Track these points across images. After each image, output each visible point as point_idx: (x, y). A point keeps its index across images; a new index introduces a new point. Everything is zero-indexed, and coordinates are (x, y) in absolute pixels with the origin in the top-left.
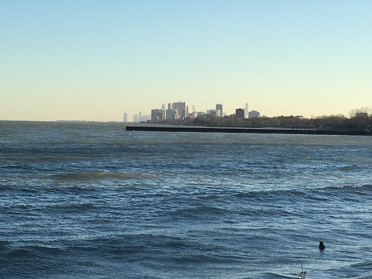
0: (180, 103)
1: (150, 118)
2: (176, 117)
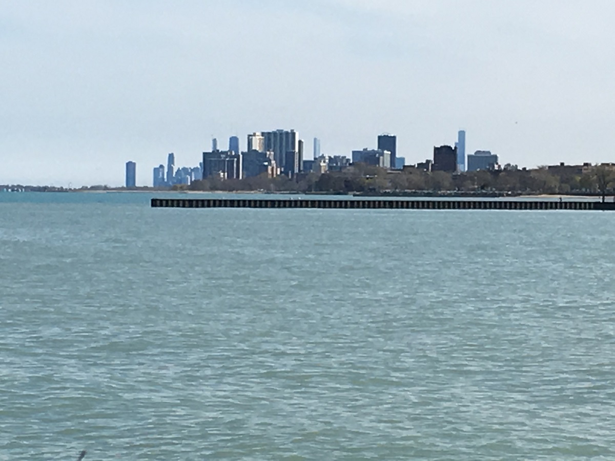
0: (280, 133)
2: (270, 172)
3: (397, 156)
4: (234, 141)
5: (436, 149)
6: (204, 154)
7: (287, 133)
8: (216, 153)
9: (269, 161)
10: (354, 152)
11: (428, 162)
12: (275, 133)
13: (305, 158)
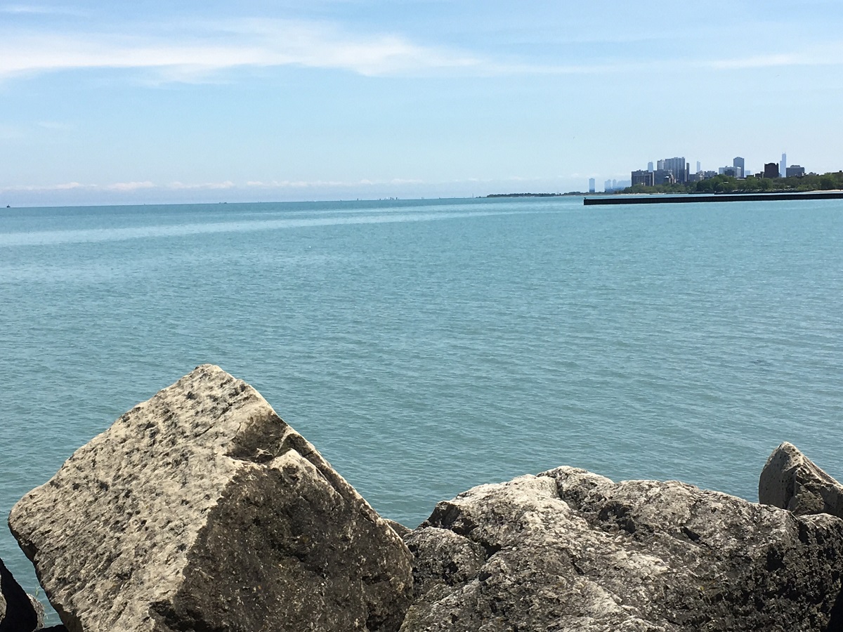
0: (676, 159)
1: (630, 185)
2: (670, 182)
3: (745, 169)
4: (650, 164)
5: (766, 165)
6: (632, 172)
7: (680, 159)
8: (639, 172)
9: (670, 176)
10: (720, 168)
11: (762, 173)
12: (673, 159)
13: (690, 173)
